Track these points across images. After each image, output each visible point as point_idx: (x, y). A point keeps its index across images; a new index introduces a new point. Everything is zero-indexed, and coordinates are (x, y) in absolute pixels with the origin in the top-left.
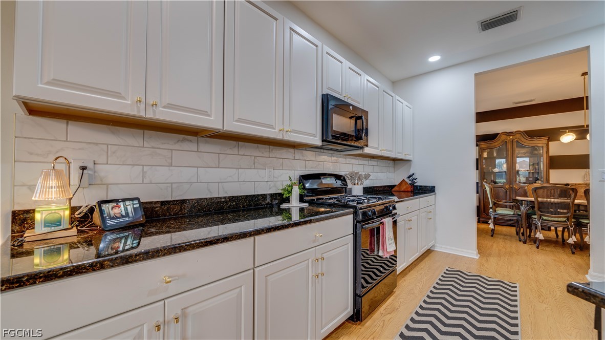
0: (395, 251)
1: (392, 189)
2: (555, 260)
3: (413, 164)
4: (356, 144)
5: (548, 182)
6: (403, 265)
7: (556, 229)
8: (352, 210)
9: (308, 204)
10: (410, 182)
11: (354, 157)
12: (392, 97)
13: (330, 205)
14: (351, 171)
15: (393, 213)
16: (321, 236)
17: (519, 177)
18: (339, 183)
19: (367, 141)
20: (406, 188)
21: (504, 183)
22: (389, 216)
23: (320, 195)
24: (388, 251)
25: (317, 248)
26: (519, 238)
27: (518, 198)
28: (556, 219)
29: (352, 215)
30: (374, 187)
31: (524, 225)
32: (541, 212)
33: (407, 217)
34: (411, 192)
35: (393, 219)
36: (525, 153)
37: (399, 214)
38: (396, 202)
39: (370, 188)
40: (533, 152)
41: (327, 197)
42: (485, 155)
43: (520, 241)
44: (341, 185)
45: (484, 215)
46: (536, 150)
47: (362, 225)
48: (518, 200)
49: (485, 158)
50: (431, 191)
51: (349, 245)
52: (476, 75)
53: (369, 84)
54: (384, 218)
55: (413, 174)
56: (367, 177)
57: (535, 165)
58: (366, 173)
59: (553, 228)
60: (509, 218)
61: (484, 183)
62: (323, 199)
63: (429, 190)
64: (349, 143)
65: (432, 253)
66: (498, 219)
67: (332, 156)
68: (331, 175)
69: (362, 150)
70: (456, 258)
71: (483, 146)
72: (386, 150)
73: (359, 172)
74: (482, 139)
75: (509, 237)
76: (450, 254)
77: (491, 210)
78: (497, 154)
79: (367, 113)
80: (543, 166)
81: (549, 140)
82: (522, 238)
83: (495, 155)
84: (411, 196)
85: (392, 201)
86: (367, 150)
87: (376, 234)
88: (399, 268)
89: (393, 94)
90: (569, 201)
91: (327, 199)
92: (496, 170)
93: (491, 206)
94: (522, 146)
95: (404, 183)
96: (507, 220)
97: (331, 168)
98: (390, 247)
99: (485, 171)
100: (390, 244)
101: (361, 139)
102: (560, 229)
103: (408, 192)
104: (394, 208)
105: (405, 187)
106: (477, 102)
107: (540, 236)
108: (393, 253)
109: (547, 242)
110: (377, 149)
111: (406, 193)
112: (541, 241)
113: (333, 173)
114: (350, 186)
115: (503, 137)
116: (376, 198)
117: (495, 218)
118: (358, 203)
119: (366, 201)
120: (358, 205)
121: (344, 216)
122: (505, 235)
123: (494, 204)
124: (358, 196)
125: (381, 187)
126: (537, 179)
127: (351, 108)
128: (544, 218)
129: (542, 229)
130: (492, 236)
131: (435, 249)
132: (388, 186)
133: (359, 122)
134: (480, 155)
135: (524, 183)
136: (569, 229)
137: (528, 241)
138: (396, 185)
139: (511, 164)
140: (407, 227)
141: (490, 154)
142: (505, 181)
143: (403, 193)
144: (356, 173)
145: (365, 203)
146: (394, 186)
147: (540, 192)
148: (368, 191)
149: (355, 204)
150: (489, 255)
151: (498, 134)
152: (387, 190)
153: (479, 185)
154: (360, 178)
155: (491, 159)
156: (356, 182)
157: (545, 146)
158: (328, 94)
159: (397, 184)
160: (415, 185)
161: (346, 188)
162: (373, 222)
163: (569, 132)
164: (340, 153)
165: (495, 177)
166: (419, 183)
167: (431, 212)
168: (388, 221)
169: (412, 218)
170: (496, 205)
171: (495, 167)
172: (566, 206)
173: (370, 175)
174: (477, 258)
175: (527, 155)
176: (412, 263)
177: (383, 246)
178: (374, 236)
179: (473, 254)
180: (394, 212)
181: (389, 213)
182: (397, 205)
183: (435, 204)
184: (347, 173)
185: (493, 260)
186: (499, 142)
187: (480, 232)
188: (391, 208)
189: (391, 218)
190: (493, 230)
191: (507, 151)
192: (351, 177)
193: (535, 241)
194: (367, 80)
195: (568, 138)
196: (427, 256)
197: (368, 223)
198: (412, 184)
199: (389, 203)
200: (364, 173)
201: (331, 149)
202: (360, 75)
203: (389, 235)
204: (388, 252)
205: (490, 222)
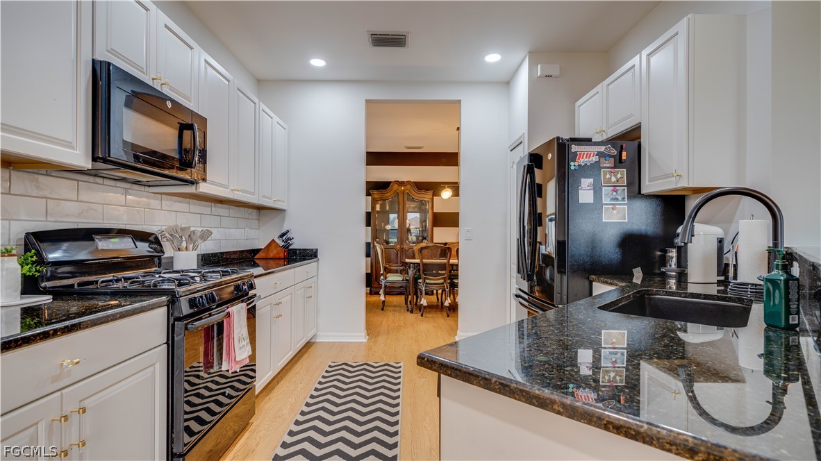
0: (252, 357)
1: (255, 255)
2: (434, 327)
3: (288, 216)
4: (181, 175)
5: (432, 242)
6: (268, 375)
7: (437, 291)
8: (164, 298)
9: (51, 297)
10: (283, 244)
11: (181, 199)
12: (255, 103)
13: (116, 294)
14: (173, 224)
15: (250, 295)
16: (77, 363)
17: (411, 235)
18: (143, 248)
19: (205, 170)
20: (278, 253)
21: (395, 243)
22: (242, 301)
23: (90, 274)
24: (237, 360)
25: (64, 391)
26: (408, 307)
27: (407, 260)
28: (437, 282)
29: (166, 308)
30: (222, 253)
31: (411, 292)
32: (425, 275)
33: (274, 299)
34: (285, 259)
35: (248, 305)
36: (414, 208)
37: (260, 296)
38: (255, 277)
39: (214, 255)
40: (421, 208)
41: (109, 277)
42: (378, 208)
43: (408, 310)
44: (149, 252)
45: (375, 285)
46: (423, 204)
47: (186, 324)
48: (407, 263)
49: (378, 212)
50: (311, 256)
51: (158, 366)
52: (367, 101)
53: (209, 69)
54: (233, 305)
55: (288, 231)
56: (206, 235)
57: (423, 221)
58: (205, 229)
59: (435, 292)
60: (398, 285)
61: (376, 244)
62: (97, 282)
63: (308, 255)
64: (167, 172)
65: (313, 347)
66: (390, 287)
67: (126, 192)
68: (122, 233)
69: (194, 187)
70: (343, 346)
71: (376, 196)
72: (243, 191)
73: (189, 227)
74: (375, 188)
75: (398, 308)
76: (335, 342)
77: (382, 277)
78: (389, 207)
79: (203, 121)
80: (429, 224)
81: (434, 195)
82: (410, 306)
83: (388, 208)
84: (285, 265)
85: (248, 275)
86: (203, 188)
87: (215, 336)
88: (259, 384)
89: (256, 100)
90: (445, 261)
91: (111, 281)
92: (388, 227)
93: (382, 272)
94: (413, 200)
95: (273, 245)
96: (398, 288)
97: (125, 217)
98: (241, 352)
99: (377, 228)
100: (240, 348)
101: (191, 167)
102: (440, 292)
103: (279, 259)
104: (251, 287)
105: (275, 252)
106: (368, 138)
107: (424, 302)
108: (247, 362)
109: (431, 307)
110: (226, 187)
111: (277, 261)
112: (425, 307)
113: (128, 227)
114: (169, 251)
115: (396, 187)
116: (218, 272)
117: (385, 286)
118: (180, 285)
119: (198, 279)
120: (178, 289)
121: (143, 311)
122: (395, 306)
123: (385, 269)
124: (183, 272)
125: (234, 252)
126: (424, 238)
127: (169, 104)
128: (427, 281)
129: (427, 294)
130: (383, 309)
131: (317, 340)
132: (248, 251)
133: (187, 134)
134: (373, 208)
135: (414, 243)
136: (445, 291)
137: (414, 310)
138: (261, 249)
139: (402, 220)
140: (275, 314)
141: (383, 206)
142: (396, 240)
143: (271, 262)
144: (183, 229)
145: (196, 282)
146: (257, 251)
147: (425, 252)
148: (209, 260)
149: (172, 286)
150: (378, 334)
151: (390, 183)
152: (248, 258)
153: (372, 246)
154: (190, 237)
155: (384, 214)
156: (184, 244)
157: (430, 200)
158: (109, 64)
159: (263, 247)
160: (291, 247)
161: (159, 258)
162: (210, 315)
163: (448, 187)
164: (147, 188)
165: (388, 235)
166: (296, 244)
167: (311, 287)
168: (238, 311)
169: (283, 300)
170: (387, 271)
171: (388, 223)
172: (443, 267)
173: (211, 233)
174: (365, 341)
175: (416, 210)
176: (283, 368)
177: (228, 354)
178: (213, 338)
179: (360, 337)
180: (251, 293)
181: (242, 296)
182: (257, 282)
183: (317, 275)
184: (164, 228)
185: (381, 339)
186: (392, 192)
187: (370, 307)
188: (245, 287)
189: (244, 305)
190: (384, 302)
191: (399, 204)
192: (171, 235)
193: (420, 308)
194: (206, 61)
195: (446, 194)
196: (306, 352)
197: (201, 319)
198: (286, 247)
199: (241, 278)
200: (200, 229)
201: (124, 180)
202: (192, 48)
203: (239, 333)
204: (237, 362)
205: (382, 292)
